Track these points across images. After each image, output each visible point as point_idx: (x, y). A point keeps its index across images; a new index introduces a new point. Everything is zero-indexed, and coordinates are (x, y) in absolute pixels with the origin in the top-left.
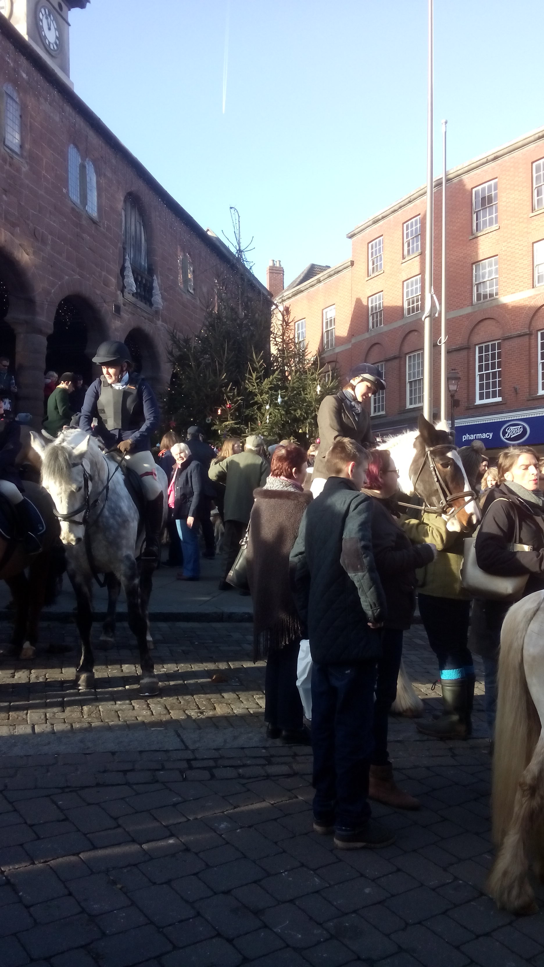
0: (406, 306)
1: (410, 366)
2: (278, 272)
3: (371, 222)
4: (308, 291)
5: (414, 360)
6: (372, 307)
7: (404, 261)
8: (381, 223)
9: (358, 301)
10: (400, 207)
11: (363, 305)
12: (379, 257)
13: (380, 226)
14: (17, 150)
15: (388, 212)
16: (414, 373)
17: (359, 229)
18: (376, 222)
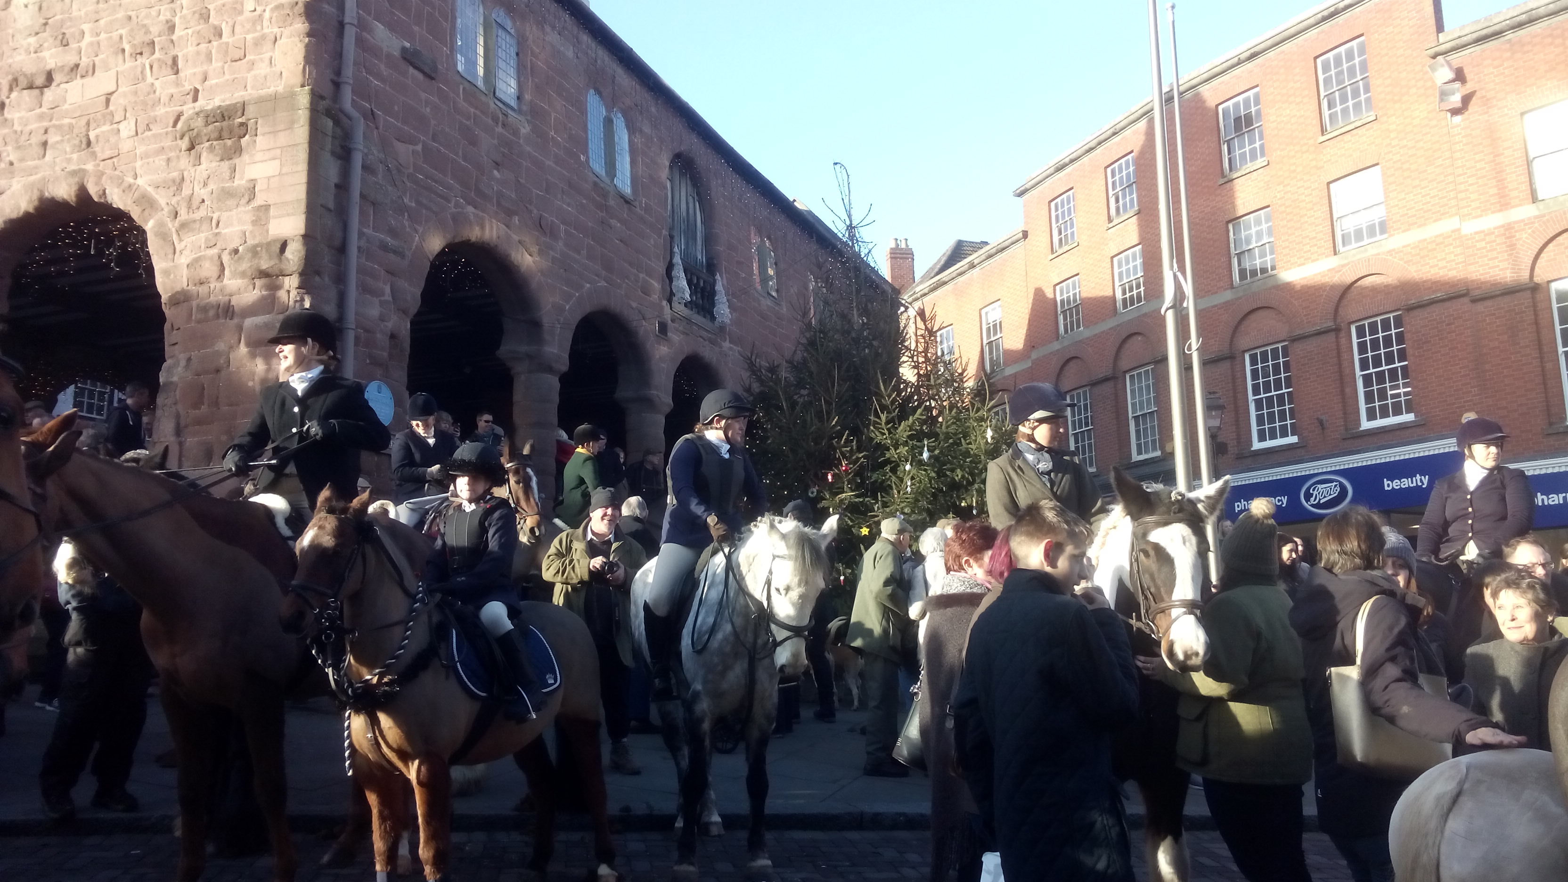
0: (1119, 296)
1: (1133, 391)
2: (904, 256)
3: (1052, 170)
4: (955, 282)
5: (1140, 381)
6: (1062, 301)
7: (1111, 225)
8: (1068, 170)
9: (1039, 294)
10: (1100, 143)
11: (1047, 298)
12: (1068, 222)
13: (1069, 175)
14: (513, 103)
15: (1079, 152)
16: (1142, 403)
17: (1033, 182)
18: (1060, 168)
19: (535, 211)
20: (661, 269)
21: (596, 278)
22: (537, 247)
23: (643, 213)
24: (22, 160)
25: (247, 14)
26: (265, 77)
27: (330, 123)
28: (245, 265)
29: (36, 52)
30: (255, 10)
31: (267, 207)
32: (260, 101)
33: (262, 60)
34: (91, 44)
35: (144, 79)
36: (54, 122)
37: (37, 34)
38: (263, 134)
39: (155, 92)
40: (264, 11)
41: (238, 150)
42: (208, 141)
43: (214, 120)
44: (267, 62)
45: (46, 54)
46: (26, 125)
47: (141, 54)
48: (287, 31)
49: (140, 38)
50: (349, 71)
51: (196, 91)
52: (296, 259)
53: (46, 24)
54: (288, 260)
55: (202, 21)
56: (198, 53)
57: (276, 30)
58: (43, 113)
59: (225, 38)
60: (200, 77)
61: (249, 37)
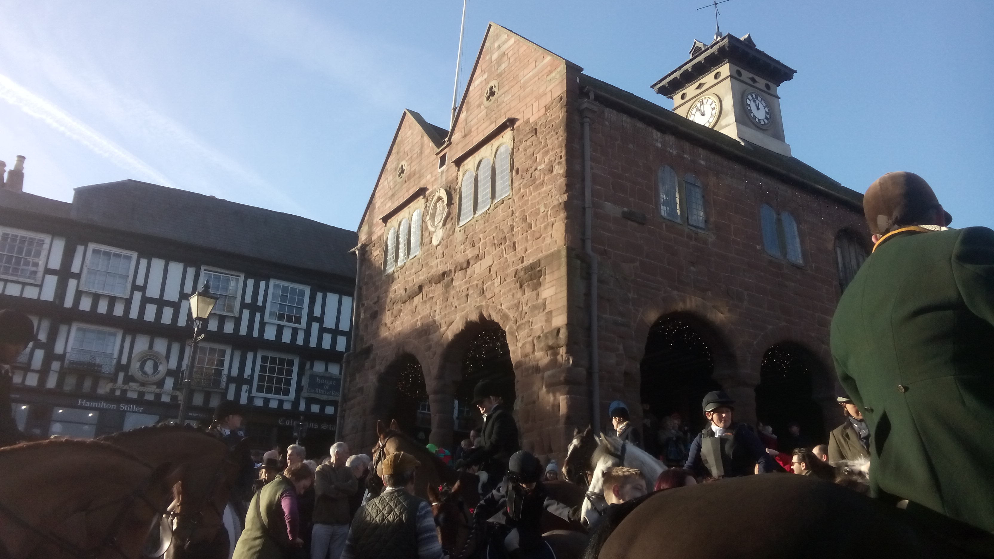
14: (702, 225)
19: (724, 286)
21: (777, 321)
22: (727, 308)
23: (814, 273)
24: (459, 305)
25: (541, 214)
26: (550, 244)
27: (579, 262)
28: (542, 344)
29: (464, 252)
30: (544, 212)
31: (550, 312)
32: (547, 257)
33: (548, 236)
34: (483, 243)
35: (503, 256)
36: (471, 284)
37: (464, 243)
38: (548, 274)
39: (507, 261)
40: (548, 211)
41: (539, 285)
42: (527, 282)
43: (528, 271)
44: (550, 236)
45: (467, 252)
46: (461, 288)
47: (501, 244)
48: (557, 219)
49: (501, 236)
50: (589, 233)
51: (523, 257)
52: (564, 338)
53: (467, 238)
54: (560, 338)
55: (523, 222)
56: (522, 238)
57: (553, 219)
58: (467, 280)
59: (533, 229)
60: (524, 250)
61: (542, 225)
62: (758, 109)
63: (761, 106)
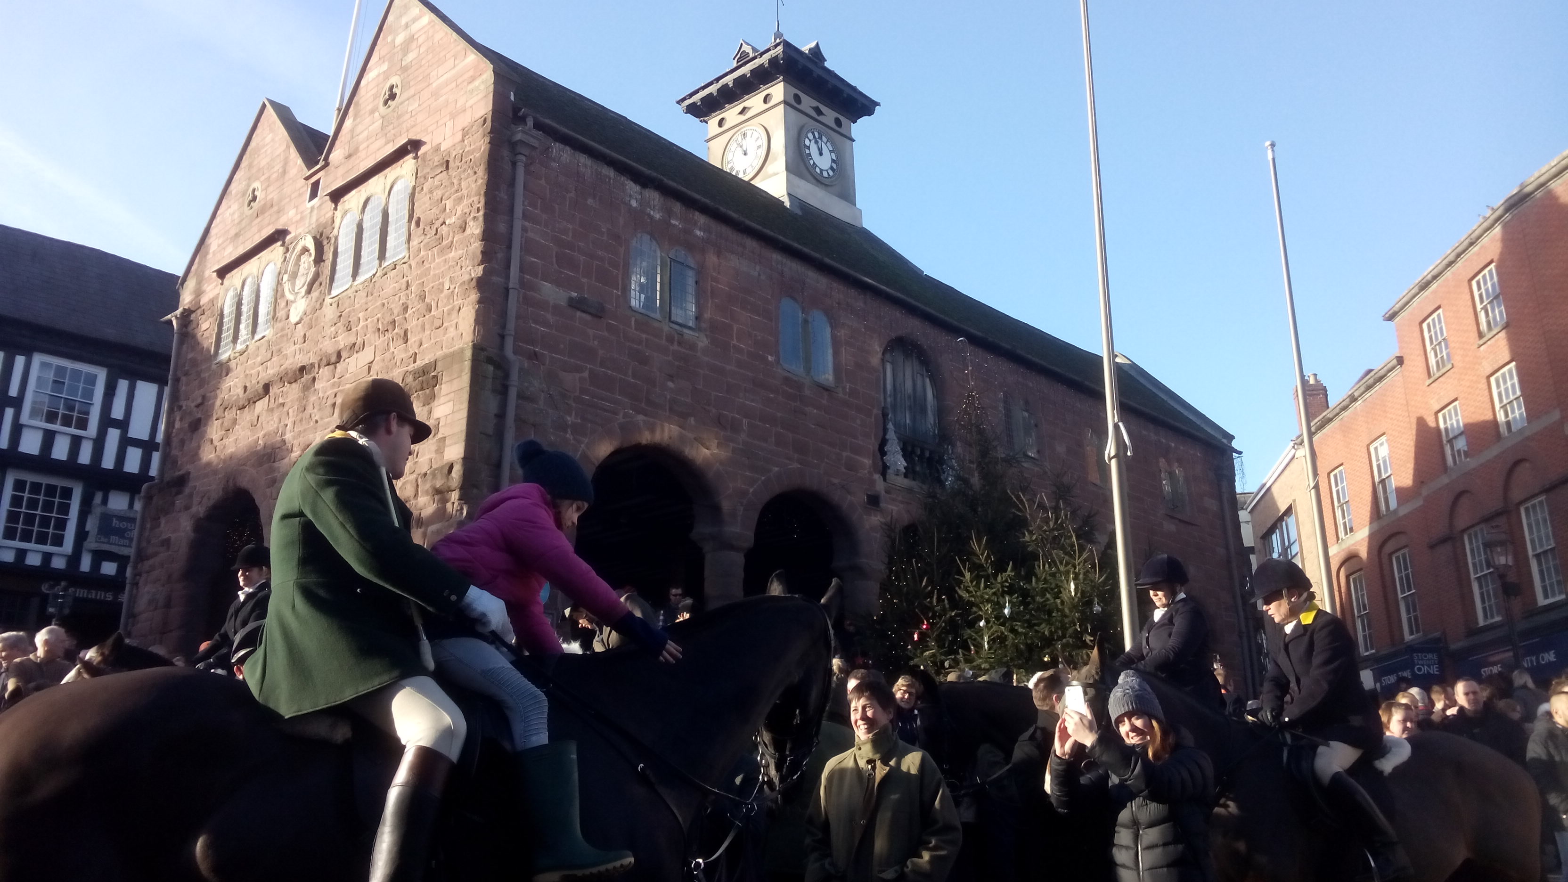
0: (1501, 417)
1: (1530, 526)
2: (1315, 392)
3: (1416, 290)
4: (1341, 417)
5: (1535, 513)
6: (1446, 429)
7: (1481, 342)
8: (1434, 286)
9: (1421, 423)
10: (1459, 255)
11: (1430, 428)
12: (1443, 343)
13: (1434, 292)
14: (691, 323)
15: (1440, 268)
16: (1540, 540)
17: (1400, 304)
18: (1425, 286)
19: (714, 410)
20: (872, 444)
21: (788, 461)
22: (716, 441)
23: (847, 397)
24: (322, 419)
25: (446, 292)
26: (453, 339)
27: (491, 368)
28: (428, 486)
29: (334, 338)
30: (449, 289)
31: (444, 439)
32: (445, 357)
33: (451, 326)
34: (363, 327)
35: (389, 349)
36: (341, 388)
37: (335, 324)
38: (445, 383)
39: (394, 358)
40: (455, 288)
41: (433, 397)
42: (416, 392)
43: (418, 376)
44: (454, 326)
45: (340, 338)
46: (326, 392)
47: (387, 330)
48: (466, 302)
49: (389, 319)
50: (511, 325)
51: (416, 354)
52: (457, 478)
53: (341, 316)
54: (452, 478)
55: (421, 301)
56: (417, 325)
57: (460, 302)
58: (335, 382)
59: (433, 313)
60: (417, 344)
61: (445, 309)
62: (821, 154)
63: (825, 151)
